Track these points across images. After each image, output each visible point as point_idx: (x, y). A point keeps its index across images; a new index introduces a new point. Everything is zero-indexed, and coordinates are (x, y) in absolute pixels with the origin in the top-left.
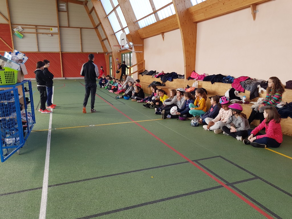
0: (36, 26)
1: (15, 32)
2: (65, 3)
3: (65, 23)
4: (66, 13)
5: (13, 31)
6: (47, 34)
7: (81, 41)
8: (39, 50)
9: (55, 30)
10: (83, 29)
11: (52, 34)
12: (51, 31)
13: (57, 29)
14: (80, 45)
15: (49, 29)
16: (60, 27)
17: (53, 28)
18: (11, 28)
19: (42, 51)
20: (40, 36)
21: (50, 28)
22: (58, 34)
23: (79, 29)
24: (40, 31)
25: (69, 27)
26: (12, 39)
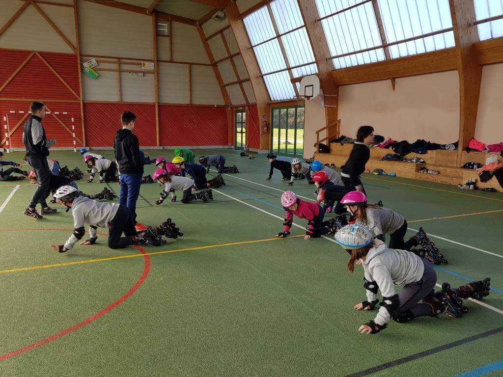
0: (120, 59)
1: (85, 68)
2: (166, 22)
3: (165, 55)
4: (168, 39)
5: (82, 66)
6: (136, 72)
7: (191, 86)
9: (150, 66)
10: (193, 66)
11: (144, 73)
12: (143, 68)
13: (153, 64)
14: (188, 92)
15: (141, 64)
16: (158, 61)
17: (146, 63)
18: (79, 61)
19: (126, 101)
20: (125, 75)
21: (143, 62)
22: (154, 73)
23: (188, 65)
24: (125, 67)
25: (171, 61)
26: (80, 80)
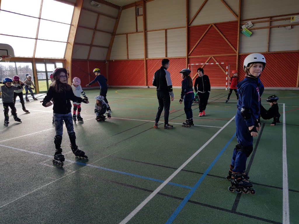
0: (271, 17)
1: (243, 29)
5: (241, 28)
6: (285, 26)
8: (269, 49)
11: (292, 26)
12: (292, 21)
15: (290, 19)
17: (295, 17)
18: (239, 25)
19: (273, 51)
20: (275, 30)
21: (292, 17)
24: (276, 23)
